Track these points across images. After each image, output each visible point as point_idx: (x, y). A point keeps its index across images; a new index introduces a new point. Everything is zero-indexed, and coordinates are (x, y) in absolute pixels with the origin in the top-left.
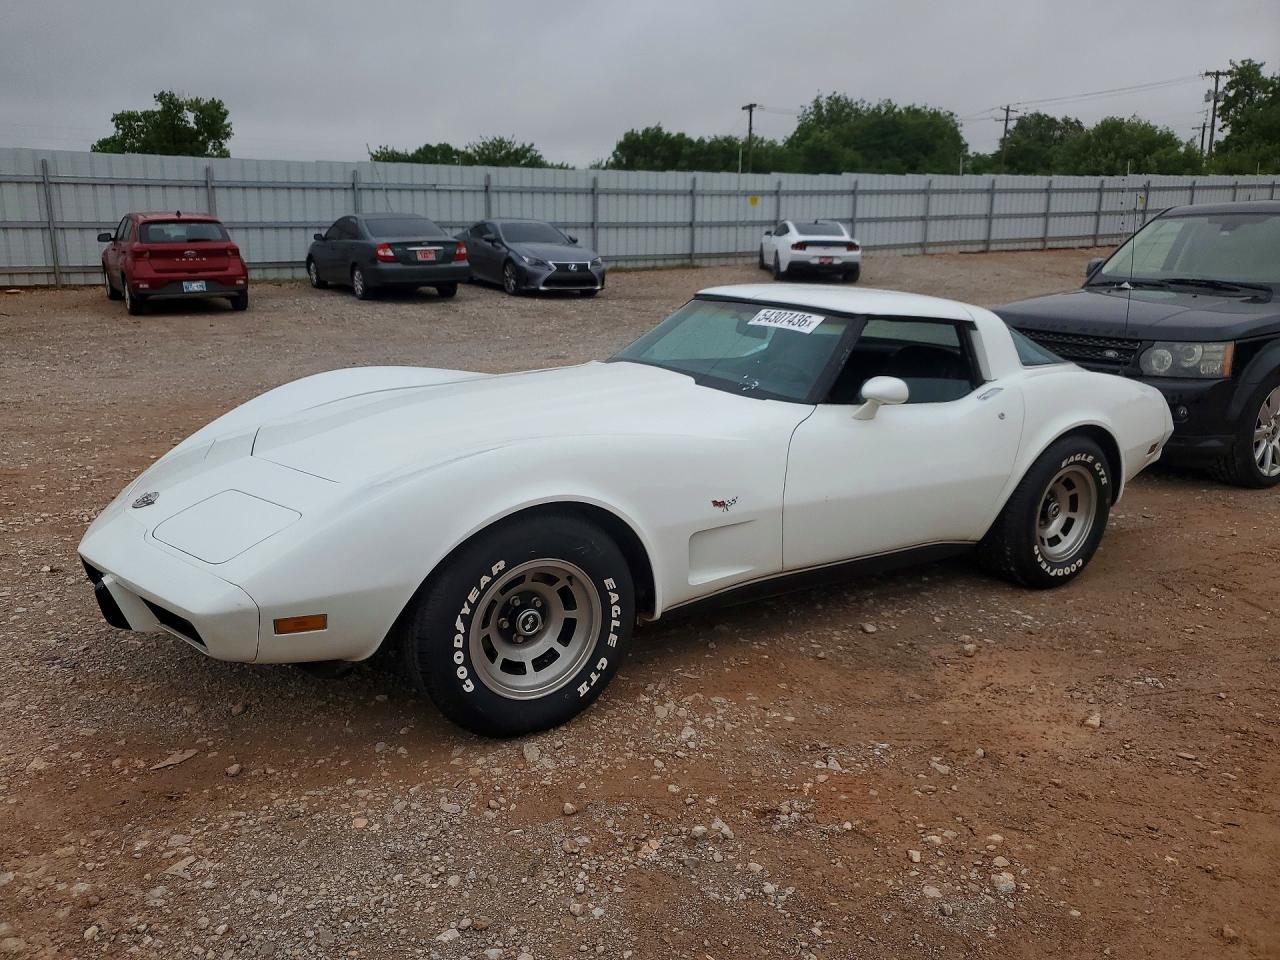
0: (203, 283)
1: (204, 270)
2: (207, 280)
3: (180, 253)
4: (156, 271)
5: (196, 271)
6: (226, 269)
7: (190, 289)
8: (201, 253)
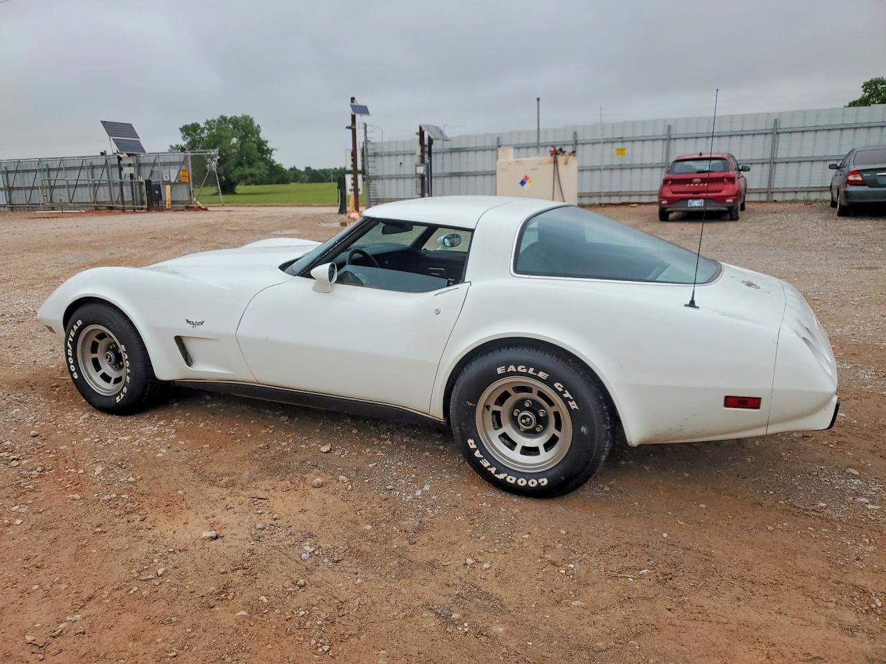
0: (702, 201)
1: (703, 192)
2: (706, 199)
3: (690, 181)
4: (674, 193)
5: (698, 193)
6: (720, 191)
7: (693, 205)
8: (704, 180)
